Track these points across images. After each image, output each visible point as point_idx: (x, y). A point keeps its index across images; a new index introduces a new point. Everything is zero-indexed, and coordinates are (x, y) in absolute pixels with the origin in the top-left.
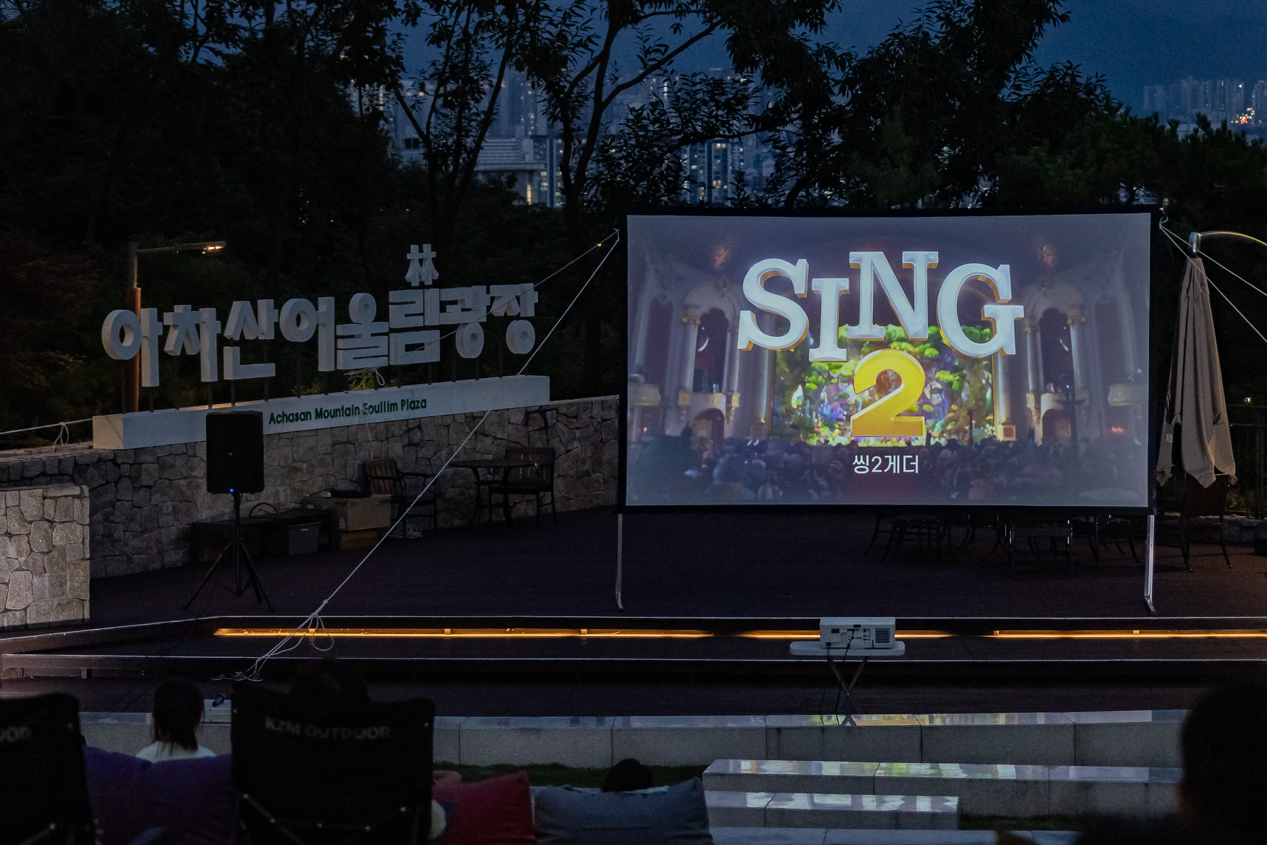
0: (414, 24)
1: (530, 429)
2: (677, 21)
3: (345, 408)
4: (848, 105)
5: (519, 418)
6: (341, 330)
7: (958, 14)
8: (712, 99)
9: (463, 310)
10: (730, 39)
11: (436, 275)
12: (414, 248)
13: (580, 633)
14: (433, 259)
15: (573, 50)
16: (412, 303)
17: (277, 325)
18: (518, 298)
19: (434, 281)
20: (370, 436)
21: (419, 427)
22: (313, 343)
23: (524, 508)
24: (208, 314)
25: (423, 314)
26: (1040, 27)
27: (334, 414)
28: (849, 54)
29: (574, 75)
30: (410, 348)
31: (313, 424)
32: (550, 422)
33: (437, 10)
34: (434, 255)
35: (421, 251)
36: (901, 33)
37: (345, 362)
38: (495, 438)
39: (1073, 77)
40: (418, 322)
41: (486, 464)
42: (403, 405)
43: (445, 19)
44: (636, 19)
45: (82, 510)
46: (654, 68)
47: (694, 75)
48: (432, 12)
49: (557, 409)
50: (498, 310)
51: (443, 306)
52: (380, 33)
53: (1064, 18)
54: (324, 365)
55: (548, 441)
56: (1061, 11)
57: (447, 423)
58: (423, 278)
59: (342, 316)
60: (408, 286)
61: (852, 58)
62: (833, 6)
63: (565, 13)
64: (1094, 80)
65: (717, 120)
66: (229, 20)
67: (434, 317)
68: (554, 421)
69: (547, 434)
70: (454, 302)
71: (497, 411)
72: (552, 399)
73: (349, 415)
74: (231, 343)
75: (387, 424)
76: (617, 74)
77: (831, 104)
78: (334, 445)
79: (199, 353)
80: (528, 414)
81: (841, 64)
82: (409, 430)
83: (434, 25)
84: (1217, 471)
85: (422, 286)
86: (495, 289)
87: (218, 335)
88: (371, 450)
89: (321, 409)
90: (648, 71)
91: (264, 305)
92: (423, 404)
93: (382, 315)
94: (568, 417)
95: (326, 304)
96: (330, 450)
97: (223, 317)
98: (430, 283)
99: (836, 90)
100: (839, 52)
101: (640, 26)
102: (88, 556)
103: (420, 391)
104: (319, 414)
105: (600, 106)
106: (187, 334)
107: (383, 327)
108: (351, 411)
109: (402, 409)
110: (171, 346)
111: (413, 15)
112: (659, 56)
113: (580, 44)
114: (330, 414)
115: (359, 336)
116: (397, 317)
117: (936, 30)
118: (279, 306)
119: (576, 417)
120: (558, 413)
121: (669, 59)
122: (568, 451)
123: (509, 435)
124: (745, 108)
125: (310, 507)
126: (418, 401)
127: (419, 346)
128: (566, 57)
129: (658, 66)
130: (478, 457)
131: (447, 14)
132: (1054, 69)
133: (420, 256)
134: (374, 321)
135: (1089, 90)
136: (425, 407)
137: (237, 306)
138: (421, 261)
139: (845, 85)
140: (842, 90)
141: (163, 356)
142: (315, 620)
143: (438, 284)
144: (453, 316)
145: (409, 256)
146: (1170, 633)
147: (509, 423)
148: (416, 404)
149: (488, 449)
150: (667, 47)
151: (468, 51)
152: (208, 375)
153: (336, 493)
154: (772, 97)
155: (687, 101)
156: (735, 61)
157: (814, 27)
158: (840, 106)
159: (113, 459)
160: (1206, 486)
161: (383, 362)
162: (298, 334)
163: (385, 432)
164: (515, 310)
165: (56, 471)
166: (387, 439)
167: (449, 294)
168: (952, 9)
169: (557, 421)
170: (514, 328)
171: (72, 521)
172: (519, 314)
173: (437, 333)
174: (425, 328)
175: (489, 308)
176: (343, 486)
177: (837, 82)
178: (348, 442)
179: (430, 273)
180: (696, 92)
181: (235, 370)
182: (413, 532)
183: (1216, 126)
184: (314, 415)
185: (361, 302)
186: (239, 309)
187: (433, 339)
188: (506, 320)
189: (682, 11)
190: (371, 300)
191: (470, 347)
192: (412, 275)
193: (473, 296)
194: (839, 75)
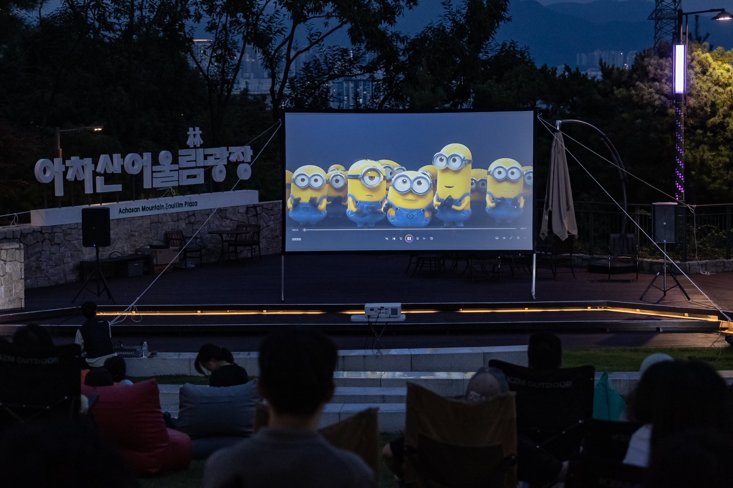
0: (199, 22)
1: (249, 216)
2: (326, 21)
3: (157, 206)
4: (406, 61)
5: (243, 210)
6: (155, 168)
7: (458, 17)
8: (343, 58)
9: (215, 159)
10: (349, 29)
11: (202, 142)
12: (191, 129)
13: (263, 312)
14: (200, 135)
15: (275, 35)
16: (190, 155)
17: (123, 166)
18: (243, 153)
19: (201, 145)
20: (169, 220)
21: (194, 215)
22: (141, 174)
23: (246, 253)
24: (88, 161)
25: (195, 161)
26: (498, 24)
27: (152, 209)
28: (406, 36)
29: (276, 46)
30: (189, 177)
31: (141, 213)
32: (259, 212)
33: (210, 15)
34: (201, 132)
35: (194, 130)
36: (432, 27)
37: (158, 184)
38: (231, 220)
39: (514, 47)
40: (193, 164)
41: (227, 233)
42: (185, 205)
43: (214, 19)
44: (305, 19)
45: (20, 255)
46: (315, 43)
47: (334, 47)
48: (208, 16)
49: (262, 206)
50: (233, 158)
51: (206, 157)
52: (182, 26)
53: (509, 19)
54: (147, 185)
55: (258, 221)
56: (507, 16)
57: (207, 213)
58: (196, 144)
59: (155, 161)
60: (188, 147)
61: (407, 39)
62: (400, 14)
63: (271, 17)
64: (524, 49)
65: (345, 68)
67: (201, 162)
68: (261, 212)
69: (257, 218)
70: (211, 155)
71: (232, 207)
72: (259, 201)
73: (159, 209)
74: (100, 174)
75: (178, 213)
76: (297, 46)
77: (398, 60)
78: (151, 224)
79: (84, 180)
80: (248, 208)
81: (402, 41)
82: (189, 216)
83: (209, 23)
84: (568, 233)
85: (195, 147)
86: (232, 149)
87: (93, 171)
88: (170, 226)
89: (145, 206)
90: (312, 44)
91: (117, 157)
93: (175, 161)
94: (268, 210)
95: (147, 156)
96: (149, 226)
97: (95, 163)
98: (199, 146)
99: (401, 53)
100: (401, 36)
101: (308, 22)
102: (23, 277)
103: (194, 197)
104: (144, 209)
105: (289, 62)
106: (77, 171)
107: (176, 167)
108: (160, 207)
109: (185, 206)
110: (70, 176)
111: (198, 17)
112: (316, 37)
113: (278, 31)
114: (149, 208)
115: (163, 171)
116: (183, 162)
117: (448, 25)
118: (123, 157)
119: (272, 210)
120: (263, 208)
121: (322, 39)
122: (267, 226)
123: (238, 218)
124: (358, 62)
125: (140, 253)
126: (193, 203)
127: (194, 176)
128: (271, 38)
129: (317, 42)
130: (223, 229)
131: (215, 17)
132: (504, 44)
133: (194, 133)
134: (172, 164)
135: (522, 53)
136: (196, 205)
137: (102, 157)
138: (194, 135)
139: (406, 51)
140: (404, 54)
141: (65, 180)
142: (133, 307)
143: (202, 146)
144: (210, 161)
145: (188, 133)
146: (542, 309)
147: (238, 212)
148: (192, 204)
149: (228, 225)
150: (321, 33)
151: (227, 35)
152: (88, 190)
153: (152, 247)
154: (370, 56)
155: (331, 59)
156: (351, 40)
157: (391, 23)
158: (403, 61)
159: (41, 231)
160: (563, 239)
161: (176, 184)
162: (134, 171)
163: (177, 217)
164: (242, 159)
165: (11, 237)
166: (178, 220)
167: (209, 151)
168: (455, 15)
169: (262, 211)
170: (241, 168)
171: (15, 260)
172: (243, 160)
173: (202, 170)
174: (196, 167)
175: (228, 158)
176: (155, 243)
177: (401, 50)
178: (158, 222)
179: (199, 141)
180: (335, 55)
181: (101, 187)
182: (191, 265)
183: (573, 70)
184: (141, 209)
185: (164, 155)
186: (103, 158)
187: (201, 173)
188: (237, 163)
189: (329, 16)
190: (169, 154)
191: (219, 176)
192: (190, 142)
193: (220, 152)
194: (402, 46)
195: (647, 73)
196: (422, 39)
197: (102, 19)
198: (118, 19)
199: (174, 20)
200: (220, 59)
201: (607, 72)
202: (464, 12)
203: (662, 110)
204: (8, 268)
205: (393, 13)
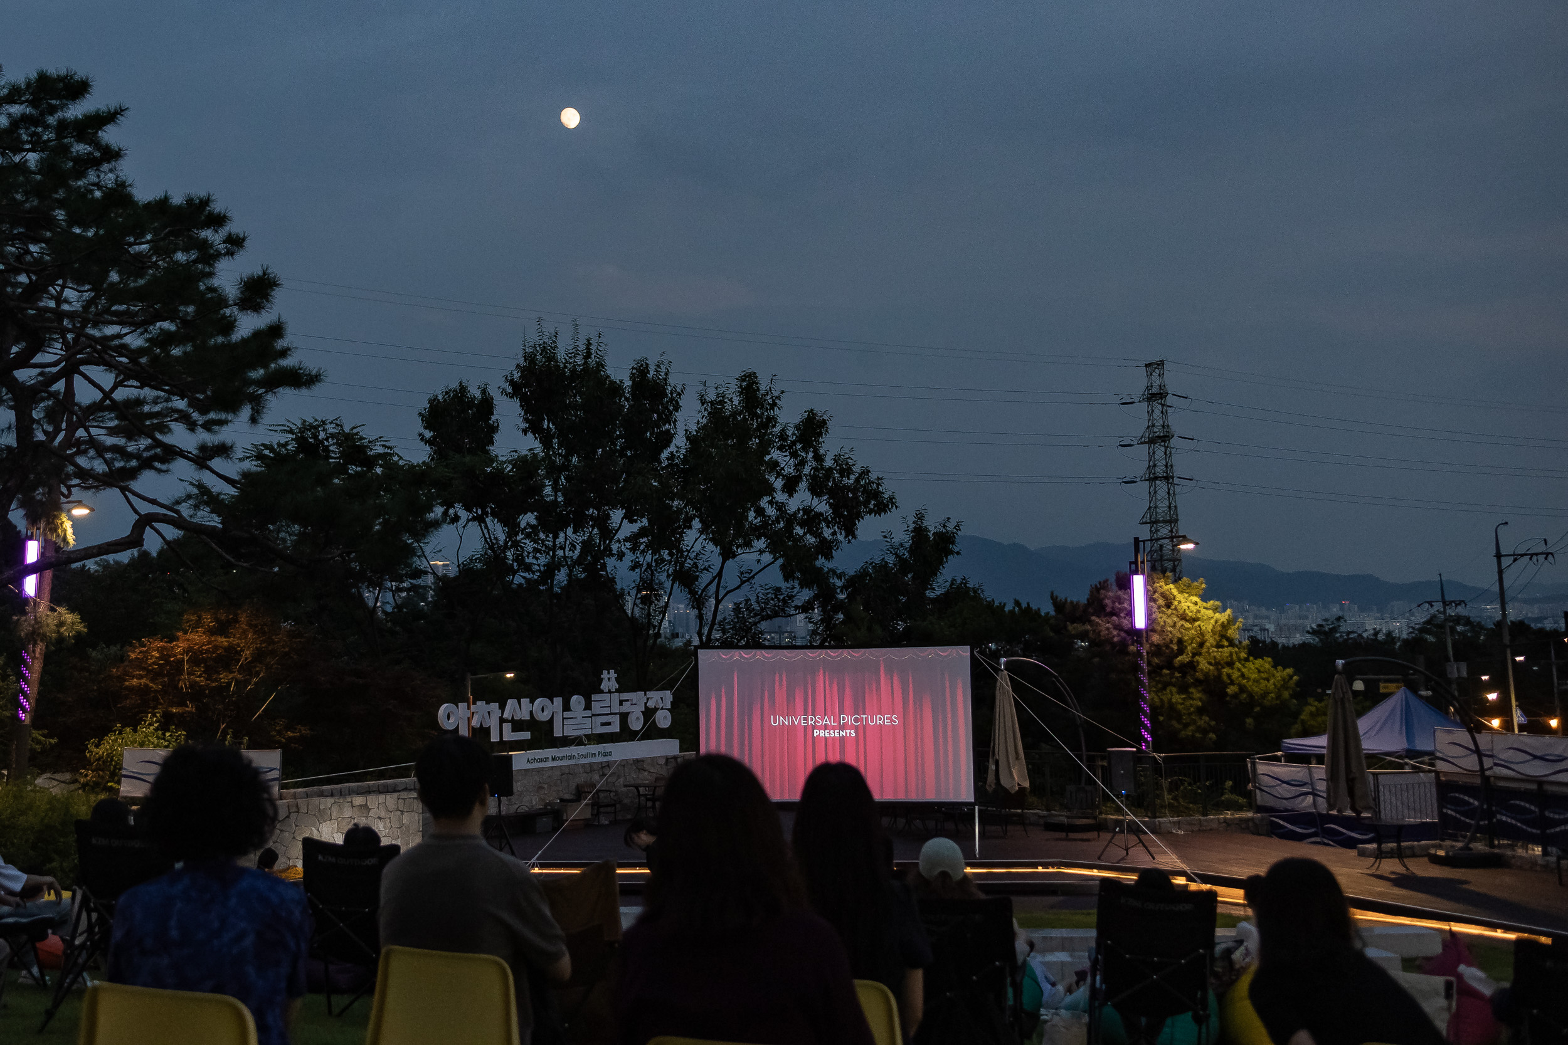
0: (621, 560)
2: (759, 557)
3: (568, 756)
4: (845, 599)
5: (663, 762)
6: (566, 714)
7: (901, 552)
8: (776, 597)
9: (632, 705)
10: (781, 565)
11: (617, 686)
12: (605, 672)
14: (616, 678)
15: (701, 572)
16: (604, 701)
17: (531, 712)
18: (662, 698)
19: (616, 689)
20: (581, 770)
21: (608, 766)
22: (551, 721)
24: (494, 706)
25: (610, 707)
26: (947, 558)
27: (562, 758)
28: (843, 572)
29: (703, 586)
30: (603, 724)
31: (550, 764)
33: (634, 553)
34: (616, 675)
35: (609, 673)
36: (873, 562)
37: (570, 732)
38: (649, 772)
39: (965, 584)
40: (607, 711)
41: (645, 786)
42: (599, 755)
43: (637, 558)
44: (734, 556)
46: (745, 582)
47: (766, 585)
48: (631, 554)
50: (651, 704)
51: (621, 702)
52: (604, 566)
53: (958, 553)
54: (557, 733)
56: (956, 549)
57: (624, 764)
58: (610, 688)
59: (566, 707)
60: (602, 692)
61: (845, 575)
62: (838, 548)
63: (697, 554)
65: (779, 608)
66: (527, 561)
67: (617, 708)
70: (627, 700)
71: (651, 758)
72: (681, 751)
73: (570, 759)
74: (507, 721)
75: (591, 765)
76: (726, 585)
77: (837, 599)
78: (562, 775)
79: (490, 727)
80: (667, 759)
81: (840, 577)
82: (602, 767)
83: (632, 561)
84: (1019, 786)
85: (610, 692)
86: (650, 694)
87: (500, 717)
88: (582, 779)
89: (555, 756)
90: (743, 582)
91: (525, 701)
92: (610, 754)
93: (588, 707)
95: (558, 701)
96: (559, 777)
97: (502, 707)
98: (614, 690)
99: (838, 591)
100: (838, 572)
101: (737, 559)
102: (421, 829)
103: (608, 747)
104: (554, 759)
105: (718, 602)
106: (483, 717)
107: (589, 713)
108: (572, 757)
109: (599, 757)
110: (475, 723)
111: (621, 556)
112: (747, 575)
113: (705, 569)
114: (559, 758)
115: (575, 718)
116: (596, 707)
117: (891, 560)
118: (532, 702)
121: (753, 577)
123: (657, 770)
124: (793, 602)
125: (549, 807)
126: (608, 753)
127: (609, 724)
128: (698, 576)
129: (748, 580)
130: (640, 782)
131: (638, 555)
132: (953, 580)
133: (608, 676)
134: (584, 710)
137: (510, 701)
138: (609, 679)
139: (844, 588)
140: (842, 591)
141: (470, 727)
143: (618, 691)
144: (625, 708)
145: (602, 676)
146: (986, 869)
147: (657, 764)
148: (606, 754)
149: (645, 778)
150: (752, 571)
151: (652, 574)
152: (494, 738)
153: (562, 800)
154: (806, 595)
155: (763, 599)
156: (784, 576)
157: (827, 558)
158: (842, 600)
160: (1013, 793)
161: (589, 732)
162: (543, 717)
163: (590, 769)
164: (660, 705)
166: (591, 771)
167: (625, 696)
168: (898, 549)
170: (659, 715)
171: (413, 811)
172: (663, 706)
173: (618, 717)
174: (611, 714)
175: (646, 704)
176: (566, 797)
177: (839, 587)
178: (570, 774)
179: (614, 685)
180: (768, 594)
181: (509, 735)
182: (604, 821)
183: (1024, 605)
184: (551, 759)
185: (576, 700)
186: (511, 703)
187: (616, 720)
188: (656, 710)
189: (761, 552)
190: (581, 699)
191: (636, 724)
192: (604, 686)
193: (637, 697)
194: (839, 583)
195: (1103, 607)
196: (862, 575)
197: (519, 559)
198: (537, 559)
199: (596, 559)
200: (646, 600)
201: (1059, 605)
202: (908, 545)
203: (1122, 648)
204: (405, 820)
205: (831, 548)
